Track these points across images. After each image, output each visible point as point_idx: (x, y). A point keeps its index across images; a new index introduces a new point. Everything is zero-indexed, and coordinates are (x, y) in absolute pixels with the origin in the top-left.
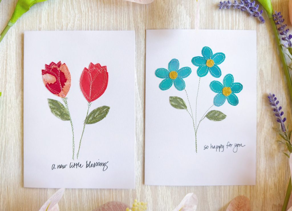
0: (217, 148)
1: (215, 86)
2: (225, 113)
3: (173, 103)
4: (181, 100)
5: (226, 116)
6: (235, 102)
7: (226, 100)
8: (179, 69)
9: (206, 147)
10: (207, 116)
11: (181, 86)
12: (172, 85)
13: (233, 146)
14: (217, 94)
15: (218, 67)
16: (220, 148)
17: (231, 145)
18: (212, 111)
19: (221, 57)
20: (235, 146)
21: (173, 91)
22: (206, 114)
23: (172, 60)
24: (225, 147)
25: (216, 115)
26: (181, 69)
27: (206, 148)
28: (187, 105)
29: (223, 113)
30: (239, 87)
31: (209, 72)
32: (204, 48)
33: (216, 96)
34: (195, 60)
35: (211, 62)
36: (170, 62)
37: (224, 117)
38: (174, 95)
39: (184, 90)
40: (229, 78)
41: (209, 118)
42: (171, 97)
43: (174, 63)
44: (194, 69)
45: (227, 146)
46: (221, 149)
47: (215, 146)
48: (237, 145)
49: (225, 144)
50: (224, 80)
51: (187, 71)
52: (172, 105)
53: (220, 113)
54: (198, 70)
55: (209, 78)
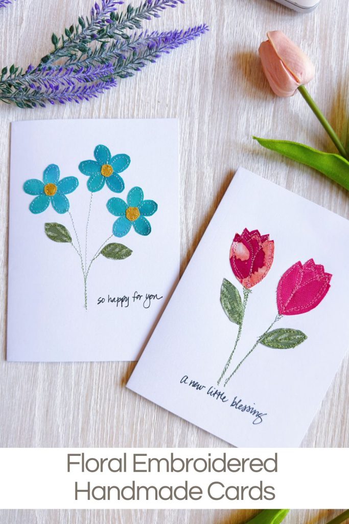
0: (118, 301)
1: (114, 206)
2: (130, 247)
3: (50, 233)
4: (63, 227)
5: (131, 251)
6: (145, 230)
7: (132, 227)
8: (60, 180)
9: (101, 299)
10: (102, 252)
11: (62, 206)
12: (48, 205)
13: (143, 298)
14: (118, 217)
15: (119, 176)
16: (122, 301)
17: (139, 297)
18: (110, 245)
19: (124, 161)
20: (147, 298)
21: (50, 215)
22: (101, 250)
23: (48, 167)
24: (131, 299)
25: (117, 250)
26: (62, 181)
27: (101, 301)
28: (72, 236)
29: (127, 248)
30: (152, 207)
31: (105, 184)
32: (97, 148)
33: (116, 222)
34: (84, 166)
35: (109, 169)
36: (46, 170)
37: (129, 253)
38: (51, 221)
39: (67, 213)
40: (137, 192)
41: (106, 256)
42: (47, 224)
43: (52, 170)
44: (83, 179)
45: (134, 297)
46: (125, 303)
47: (114, 299)
48: (150, 297)
49: (130, 295)
50: (128, 196)
51: (71, 183)
52: (49, 236)
53: (123, 247)
54: (89, 182)
55: (106, 193)
